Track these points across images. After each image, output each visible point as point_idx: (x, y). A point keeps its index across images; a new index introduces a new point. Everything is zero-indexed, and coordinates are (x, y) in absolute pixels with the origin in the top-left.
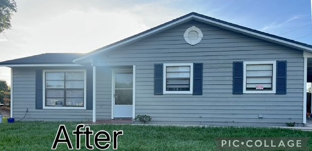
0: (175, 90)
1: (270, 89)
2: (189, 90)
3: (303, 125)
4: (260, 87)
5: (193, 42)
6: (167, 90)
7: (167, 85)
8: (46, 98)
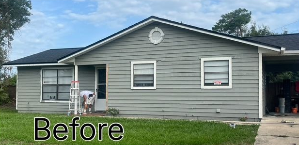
0: (142, 85)
1: (227, 84)
2: (153, 86)
3: (260, 120)
4: (217, 82)
5: (156, 42)
6: (134, 86)
7: (134, 81)
8: (43, 92)
